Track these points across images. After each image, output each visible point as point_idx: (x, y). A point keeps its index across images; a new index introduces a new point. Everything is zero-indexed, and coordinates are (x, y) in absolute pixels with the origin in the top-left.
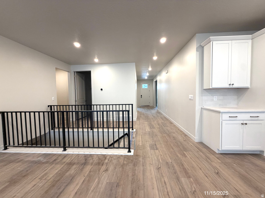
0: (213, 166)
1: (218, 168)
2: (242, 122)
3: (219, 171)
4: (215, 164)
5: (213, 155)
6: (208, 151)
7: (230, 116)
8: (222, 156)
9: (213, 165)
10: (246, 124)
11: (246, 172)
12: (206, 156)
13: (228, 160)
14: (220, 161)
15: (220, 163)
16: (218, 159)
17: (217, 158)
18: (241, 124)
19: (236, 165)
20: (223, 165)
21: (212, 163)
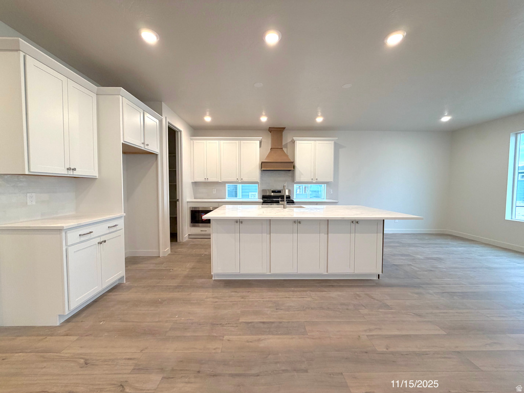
0: (68, 357)
1: (81, 354)
2: (99, 240)
3: (85, 357)
4: (69, 351)
5: (52, 335)
6: (35, 338)
7: (82, 234)
8: (71, 324)
9: (67, 355)
10: (105, 241)
11: (122, 322)
12: (38, 352)
13: (88, 322)
14: (75, 338)
15: (77, 339)
16: (67, 335)
17: (64, 336)
18: (98, 243)
19: (104, 321)
20: (86, 338)
21: (62, 355)
